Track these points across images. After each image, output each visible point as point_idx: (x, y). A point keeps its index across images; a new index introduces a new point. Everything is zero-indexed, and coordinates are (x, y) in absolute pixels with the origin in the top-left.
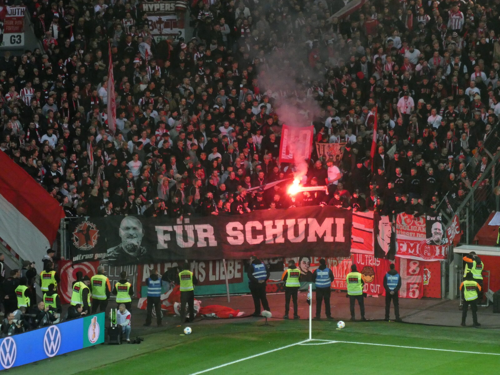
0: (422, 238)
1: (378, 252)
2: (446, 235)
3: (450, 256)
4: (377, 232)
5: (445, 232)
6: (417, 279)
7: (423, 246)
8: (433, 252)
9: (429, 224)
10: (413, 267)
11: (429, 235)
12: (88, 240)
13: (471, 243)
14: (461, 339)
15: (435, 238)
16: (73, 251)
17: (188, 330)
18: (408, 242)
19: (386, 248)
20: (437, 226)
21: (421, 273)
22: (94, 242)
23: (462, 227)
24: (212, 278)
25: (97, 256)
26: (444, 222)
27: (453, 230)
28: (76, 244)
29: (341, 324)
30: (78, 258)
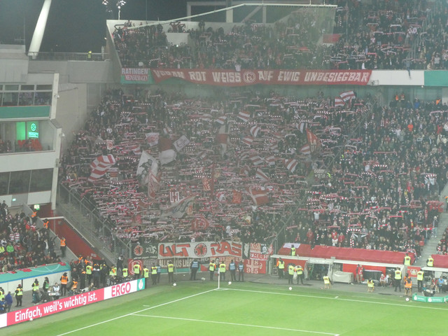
0: (259, 252)
1: (244, 257)
2: (268, 251)
3: (269, 259)
4: (244, 250)
6: (258, 267)
7: (260, 255)
8: (263, 257)
9: (262, 247)
10: (256, 262)
11: (262, 251)
12: (139, 252)
13: (277, 254)
14: (272, 289)
15: (264, 252)
16: (134, 256)
17: (175, 285)
18: (254, 253)
19: (247, 255)
20: (265, 248)
21: (259, 265)
22: (142, 253)
23: (273, 248)
24: (184, 266)
25: (143, 258)
26: (267, 246)
27: (270, 249)
28: (135, 253)
29: (230, 283)
30: (136, 258)
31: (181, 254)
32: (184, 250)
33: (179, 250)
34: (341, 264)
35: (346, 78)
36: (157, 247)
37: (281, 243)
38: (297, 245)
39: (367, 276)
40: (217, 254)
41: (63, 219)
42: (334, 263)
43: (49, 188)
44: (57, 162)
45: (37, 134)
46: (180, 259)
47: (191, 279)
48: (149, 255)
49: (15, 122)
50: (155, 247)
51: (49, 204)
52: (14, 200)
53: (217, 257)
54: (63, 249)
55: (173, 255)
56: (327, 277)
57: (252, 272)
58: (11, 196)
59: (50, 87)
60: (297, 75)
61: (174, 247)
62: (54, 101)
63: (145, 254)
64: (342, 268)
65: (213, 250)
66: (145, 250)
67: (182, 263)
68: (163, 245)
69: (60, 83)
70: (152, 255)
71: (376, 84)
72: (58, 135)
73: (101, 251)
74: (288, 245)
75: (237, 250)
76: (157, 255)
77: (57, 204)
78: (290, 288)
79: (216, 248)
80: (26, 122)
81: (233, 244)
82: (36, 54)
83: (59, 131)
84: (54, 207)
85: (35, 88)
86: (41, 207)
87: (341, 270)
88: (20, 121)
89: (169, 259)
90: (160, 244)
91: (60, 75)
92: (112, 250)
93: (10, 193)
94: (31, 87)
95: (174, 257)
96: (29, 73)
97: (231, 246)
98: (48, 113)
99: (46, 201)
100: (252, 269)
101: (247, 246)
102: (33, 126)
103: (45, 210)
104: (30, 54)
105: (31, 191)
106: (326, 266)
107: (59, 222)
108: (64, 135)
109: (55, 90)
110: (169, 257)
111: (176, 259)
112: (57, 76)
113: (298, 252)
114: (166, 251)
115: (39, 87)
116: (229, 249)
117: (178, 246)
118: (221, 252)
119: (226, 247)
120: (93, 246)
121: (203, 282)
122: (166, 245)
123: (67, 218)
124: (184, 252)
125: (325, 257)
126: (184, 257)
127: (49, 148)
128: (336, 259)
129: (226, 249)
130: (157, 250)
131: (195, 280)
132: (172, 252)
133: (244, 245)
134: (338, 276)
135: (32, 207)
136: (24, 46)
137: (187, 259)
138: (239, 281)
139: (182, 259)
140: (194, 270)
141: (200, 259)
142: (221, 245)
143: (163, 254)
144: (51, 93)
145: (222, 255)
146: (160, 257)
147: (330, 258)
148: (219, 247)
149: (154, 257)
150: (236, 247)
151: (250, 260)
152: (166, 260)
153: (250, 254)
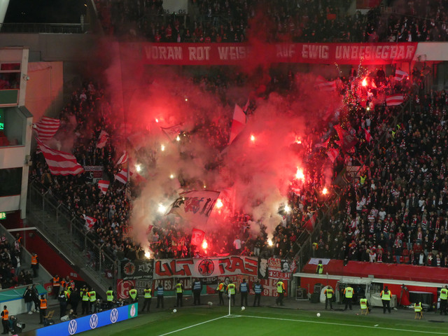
0: (279, 270)
1: (260, 276)
2: (290, 268)
3: (292, 278)
4: (259, 267)
5: (290, 267)
7: (280, 273)
8: (284, 276)
9: (282, 263)
11: (282, 268)
12: (130, 270)
13: (301, 272)
14: (296, 315)
15: (285, 270)
16: (123, 275)
17: (175, 311)
18: (273, 271)
19: (264, 275)
20: (286, 264)
22: (133, 271)
23: (297, 265)
24: (186, 287)
27: (293, 266)
28: (125, 272)
30: (126, 278)
31: (182, 272)
32: (186, 267)
33: (179, 267)
34: (381, 284)
35: (387, 54)
36: (152, 264)
38: (326, 262)
39: (414, 299)
40: (227, 273)
41: (35, 230)
42: (372, 283)
43: (18, 192)
44: (26, 159)
45: (2, 125)
46: (181, 279)
48: (142, 274)
50: (149, 264)
51: (18, 212)
53: (227, 277)
55: (172, 274)
56: (365, 301)
57: (271, 295)
59: (18, 66)
60: (325, 50)
61: (173, 264)
62: (23, 83)
63: (137, 273)
65: (221, 267)
66: (137, 268)
68: (160, 262)
69: (30, 60)
70: (146, 274)
71: (423, 59)
72: (28, 125)
73: (83, 269)
74: (314, 261)
75: (251, 267)
76: (152, 274)
77: (27, 212)
78: (319, 315)
79: (225, 265)
81: (247, 260)
82: (1, 26)
83: (30, 120)
84: (23, 215)
86: (7, 215)
89: (168, 279)
90: (156, 261)
91: (30, 51)
92: (97, 269)
95: (174, 276)
97: (245, 262)
98: (15, 99)
99: (13, 207)
100: (271, 291)
101: (264, 261)
106: (362, 287)
107: (31, 235)
108: (35, 126)
109: (24, 70)
110: (167, 277)
112: (26, 53)
113: (328, 270)
114: (163, 269)
115: (5, 67)
116: (241, 267)
117: (179, 262)
118: (232, 270)
119: (238, 264)
120: (73, 264)
121: (210, 307)
122: (164, 261)
123: (40, 229)
124: (186, 270)
125: (361, 276)
126: (186, 276)
127: (18, 142)
128: (375, 277)
129: (238, 267)
130: (152, 268)
131: (199, 304)
132: (171, 271)
133: (260, 261)
137: (189, 278)
139: (183, 279)
140: (196, 292)
141: (206, 279)
142: (231, 261)
143: (160, 272)
144: (19, 73)
145: (233, 273)
146: (156, 276)
147: (367, 276)
148: (229, 264)
149: (149, 277)
150: (250, 264)
151: (268, 280)
152: (164, 280)
153: (267, 272)
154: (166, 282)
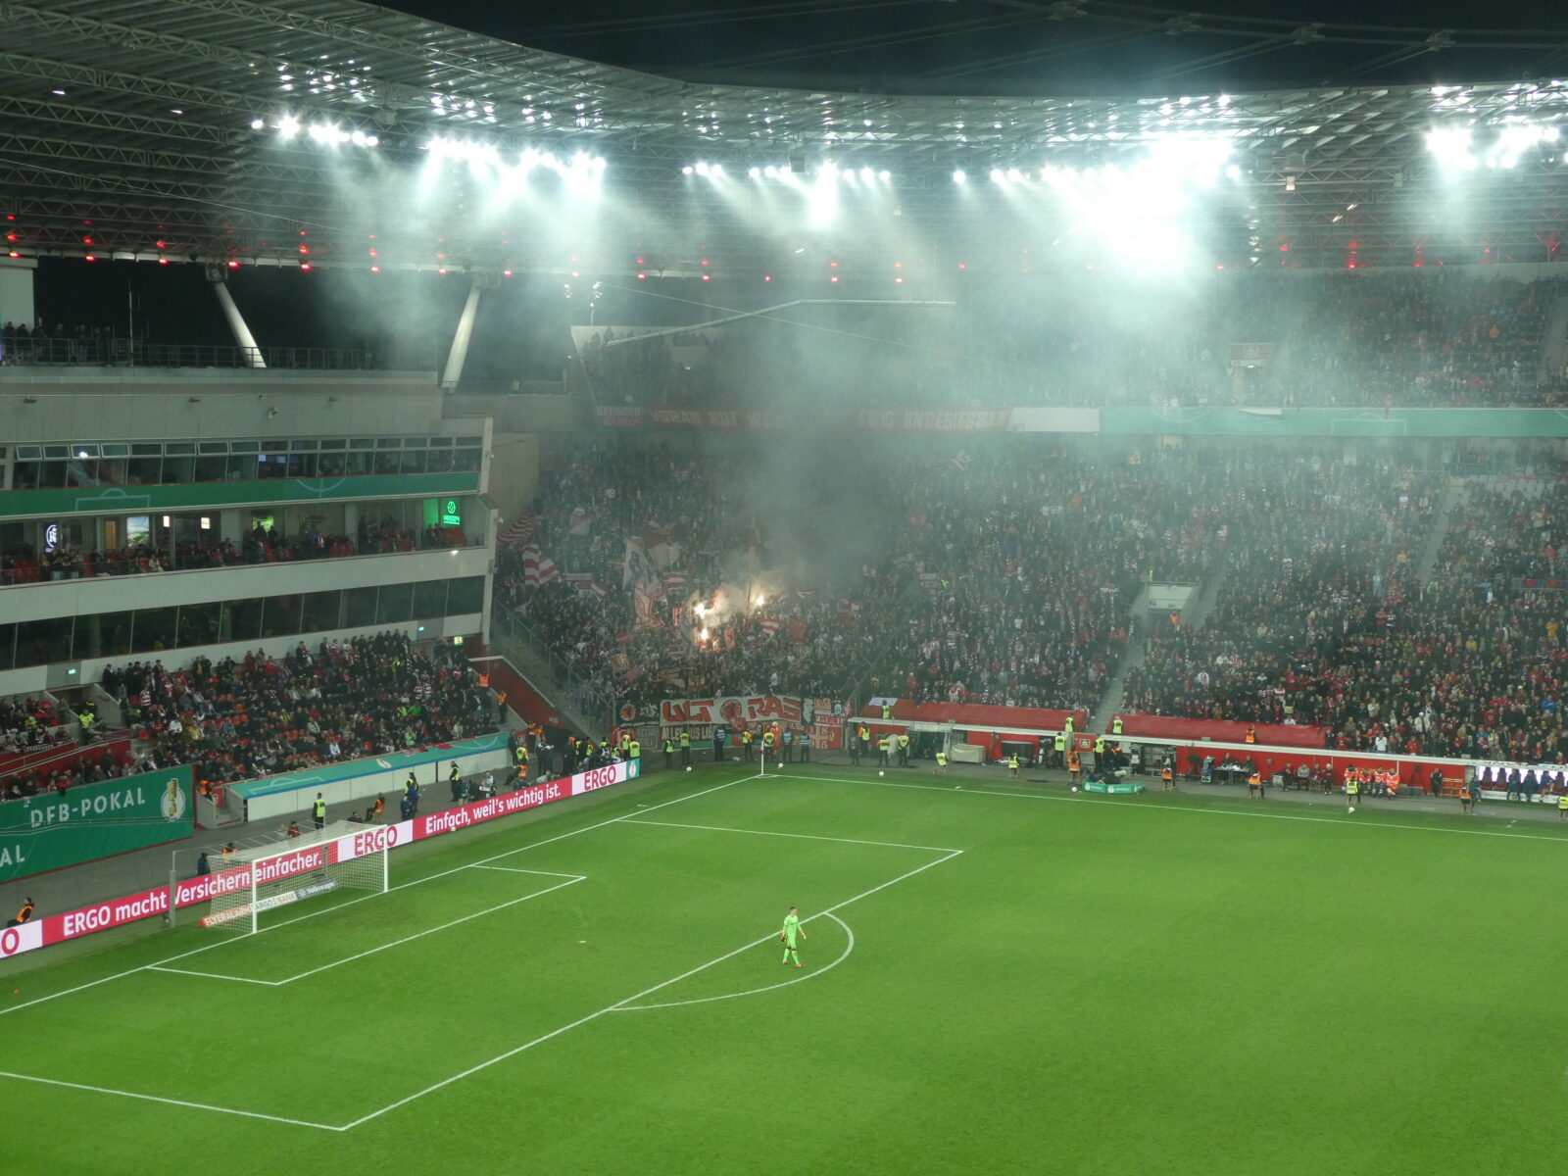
0: (829, 713)
1: (804, 722)
2: (843, 711)
3: (846, 724)
4: (802, 710)
5: (843, 709)
6: (827, 738)
7: (830, 718)
8: (835, 722)
9: (833, 705)
10: (823, 730)
11: (833, 710)
12: (629, 715)
13: (858, 716)
15: (836, 713)
17: (689, 769)
18: (821, 715)
19: (808, 720)
21: (829, 734)
22: (633, 716)
23: (853, 706)
24: (704, 737)
25: (635, 724)
26: (843, 704)
27: (847, 710)
28: (622, 717)
29: (781, 765)
30: (624, 725)
31: (699, 717)
32: (704, 712)
33: (695, 710)
34: (965, 732)
35: (972, 422)
36: (659, 706)
37: (864, 699)
38: (892, 701)
39: (1008, 751)
40: (759, 717)
41: (502, 660)
42: (953, 731)
43: (479, 609)
44: (490, 565)
45: (458, 518)
46: (696, 726)
47: (716, 760)
48: (645, 719)
49: (422, 500)
50: (655, 707)
51: (479, 635)
52: (422, 629)
53: (759, 723)
54: (503, 710)
55: (685, 719)
56: (943, 755)
57: (818, 747)
58: (416, 622)
59: (478, 440)
60: (890, 418)
61: (687, 706)
62: (486, 463)
63: (638, 719)
64: (966, 738)
65: (751, 710)
66: (638, 711)
67: (701, 732)
68: (669, 703)
69: (494, 432)
70: (651, 719)
71: (1020, 430)
72: (492, 520)
73: (566, 713)
74: (876, 701)
75: (791, 710)
76: (658, 719)
77: (492, 635)
78: (882, 773)
79: (756, 707)
80: (440, 499)
81: (786, 700)
82: (454, 385)
83: (494, 513)
84: (486, 640)
85: (454, 441)
86: (465, 640)
87: (965, 742)
88: (431, 498)
89: (679, 726)
90: (664, 701)
91: (494, 421)
92: (584, 712)
93: (414, 619)
94: (447, 441)
95: (688, 722)
96: (443, 417)
97: (783, 704)
98: (475, 485)
99: (473, 630)
100: (818, 742)
101: (808, 702)
102: (452, 506)
103: (473, 643)
104: (445, 385)
105: (450, 614)
106: (940, 735)
107: (496, 666)
108: (501, 520)
109: (487, 445)
111: (691, 726)
112: (489, 422)
113: (895, 713)
114: (673, 713)
115: (461, 441)
116: (778, 709)
117: (694, 704)
118: (765, 713)
119: (774, 706)
120: (552, 705)
121: (737, 764)
122: (674, 703)
123: (508, 658)
124: (704, 715)
125: (939, 721)
126: (704, 722)
127: (479, 543)
128: (958, 722)
129: (774, 710)
130: (658, 711)
131: (722, 760)
132: (684, 715)
133: (803, 702)
134: (960, 751)
135: (451, 639)
136: (435, 374)
137: (708, 725)
138: (802, 762)
139: (700, 726)
140: (719, 744)
142: (765, 702)
143: (669, 717)
144: (481, 450)
145: (768, 718)
146: (663, 722)
147: (946, 722)
148: (762, 705)
149: (654, 723)
150: (789, 705)
151: (815, 727)
152: (674, 727)
153: (813, 717)
154: (677, 729)
